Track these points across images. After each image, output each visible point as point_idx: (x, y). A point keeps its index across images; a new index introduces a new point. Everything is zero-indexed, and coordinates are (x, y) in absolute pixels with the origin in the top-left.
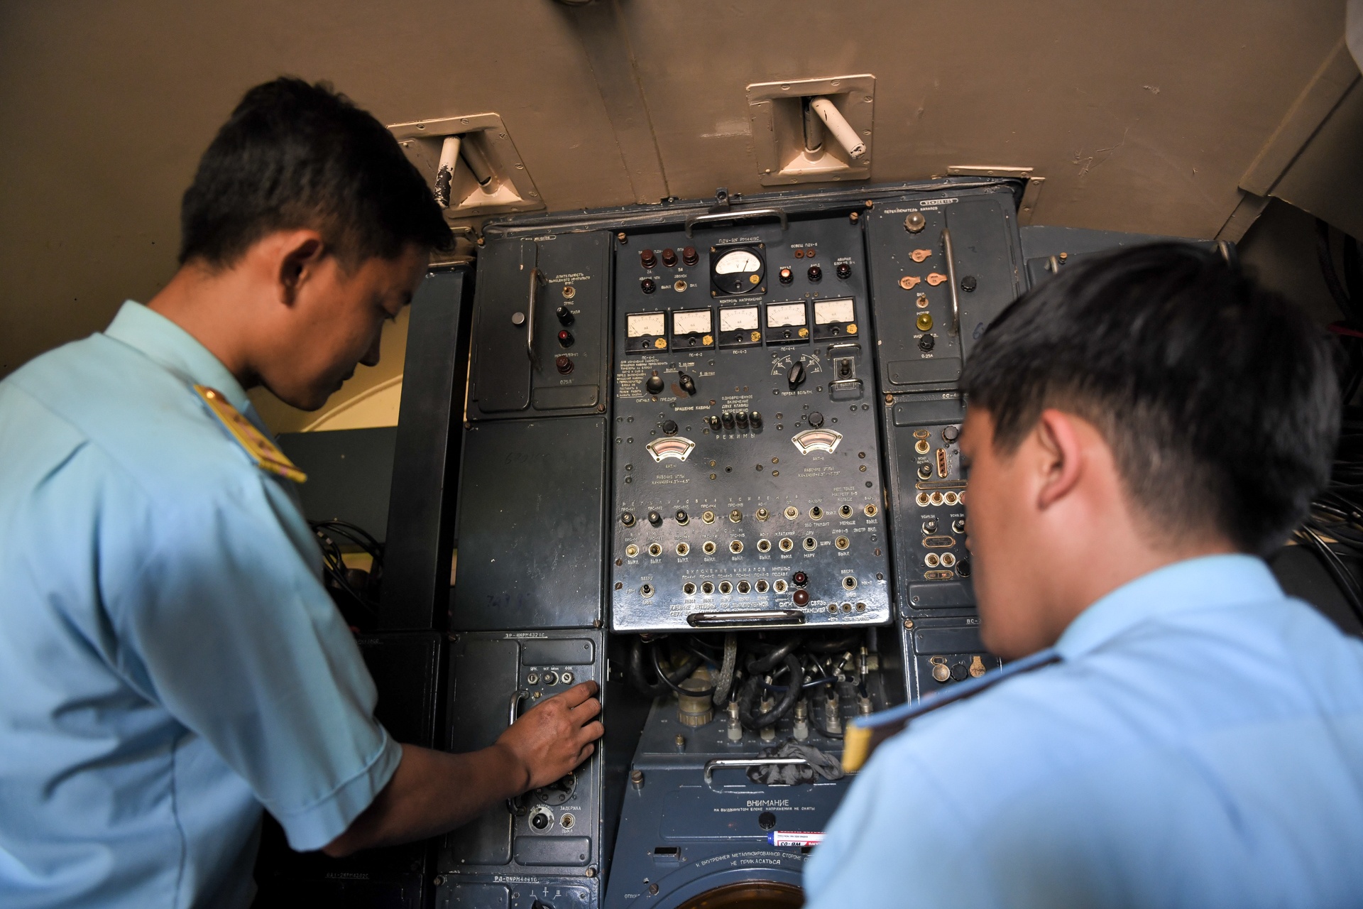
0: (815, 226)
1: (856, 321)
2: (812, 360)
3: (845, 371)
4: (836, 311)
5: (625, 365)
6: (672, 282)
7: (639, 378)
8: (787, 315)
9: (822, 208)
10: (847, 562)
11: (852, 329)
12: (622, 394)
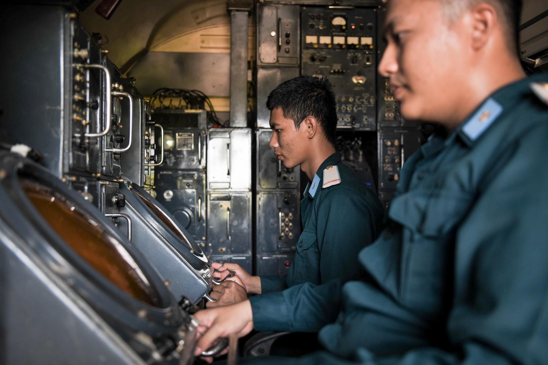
0: (364, 11)
1: (373, 45)
2: (359, 55)
3: (368, 60)
4: (367, 41)
5: (305, 51)
6: (319, 25)
7: (309, 56)
8: (353, 40)
9: (365, 5)
10: (365, 114)
11: (371, 47)
12: (304, 60)
